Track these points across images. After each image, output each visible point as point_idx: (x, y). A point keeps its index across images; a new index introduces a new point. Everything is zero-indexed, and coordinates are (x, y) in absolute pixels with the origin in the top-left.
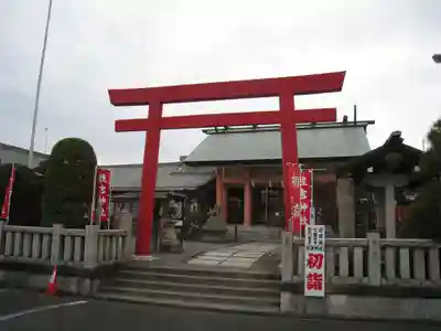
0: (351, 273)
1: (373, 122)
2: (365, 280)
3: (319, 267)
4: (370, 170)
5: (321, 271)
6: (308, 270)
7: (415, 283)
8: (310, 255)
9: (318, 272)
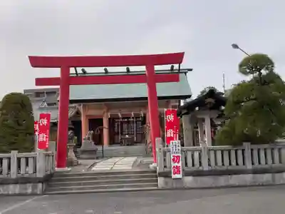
0: (193, 165)
1: (191, 70)
2: (201, 168)
3: (178, 162)
4: (197, 108)
5: (180, 164)
6: (174, 164)
7: (224, 168)
8: (174, 156)
9: (178, 165)
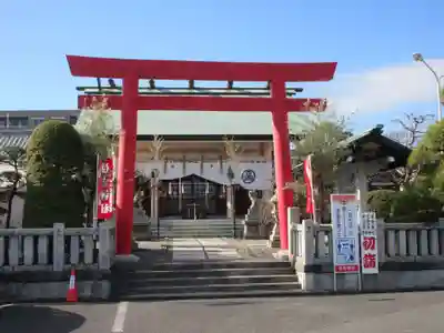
3: (373, 248)
4: (350, 159)
5: (375, 252)
6: (365, 252)
8: (365, 238)
9: (372, 252)
